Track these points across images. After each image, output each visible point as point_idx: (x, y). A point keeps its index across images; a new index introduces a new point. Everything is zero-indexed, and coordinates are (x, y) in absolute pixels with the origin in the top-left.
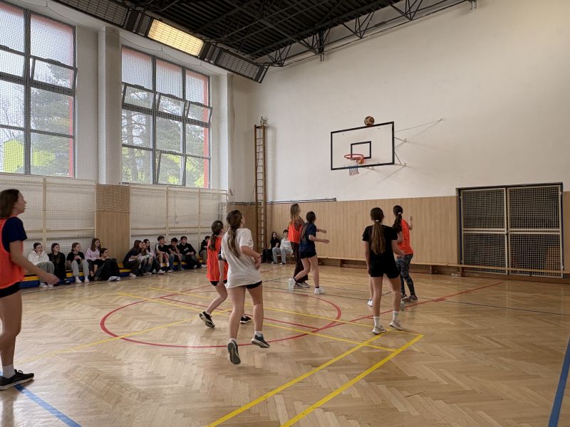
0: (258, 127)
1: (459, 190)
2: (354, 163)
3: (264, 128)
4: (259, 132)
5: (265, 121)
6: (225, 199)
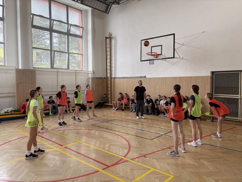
0: (107, 38)
1: (213, 73)
3: (110, 38)
4: (108, 40)
5: (111, 35)
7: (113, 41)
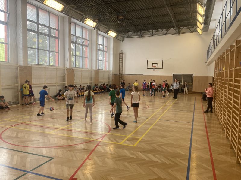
1: (173, 74)
2: (153, 68)
4: (121, 55)
5: (122, 52)
6: (111, 73)
7: (123, 55)
